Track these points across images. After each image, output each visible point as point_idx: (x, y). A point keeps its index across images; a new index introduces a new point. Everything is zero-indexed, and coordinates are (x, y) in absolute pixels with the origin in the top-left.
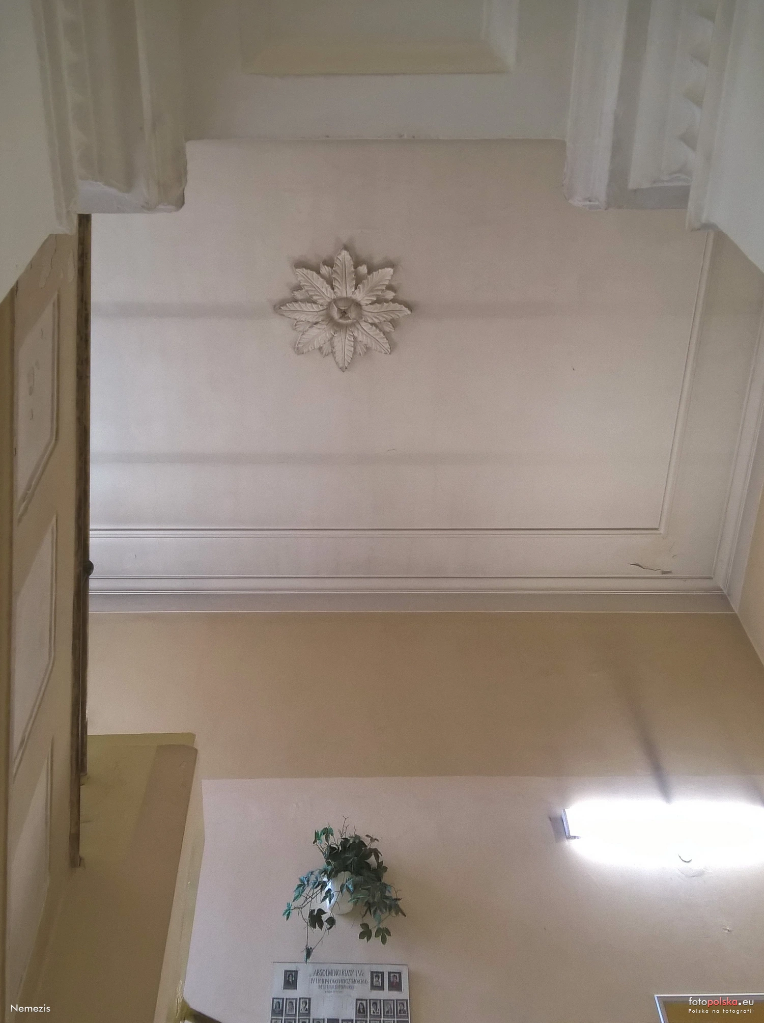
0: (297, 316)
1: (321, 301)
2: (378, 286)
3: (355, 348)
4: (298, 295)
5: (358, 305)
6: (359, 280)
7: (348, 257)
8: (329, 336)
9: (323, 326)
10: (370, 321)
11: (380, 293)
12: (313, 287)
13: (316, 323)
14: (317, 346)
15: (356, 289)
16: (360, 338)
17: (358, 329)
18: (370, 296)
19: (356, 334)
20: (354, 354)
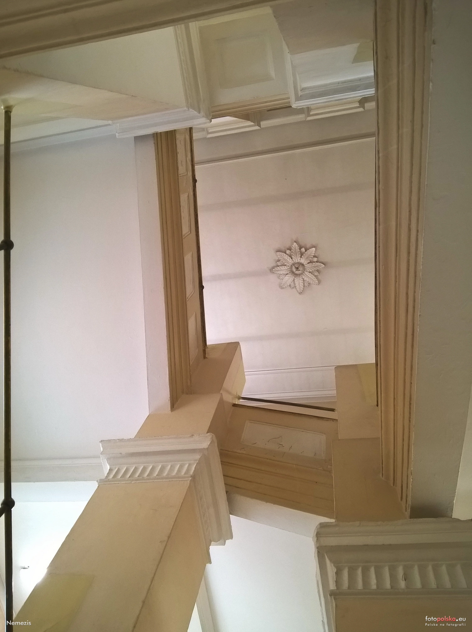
0: (279, 272)
1: (288, 265)
2: (310, 256)
3: (304, 284)
4: (279, 264)
5: (303, 265)
6: (302, 254)
7: (297, 245)
8: (293, 279)
9: (290, 275)
10: (308, 271)
11: (311, 259)
12: (284, 259)
13: (287, 274)
14: (289, 285)
15: (301, 258)
16: (305, 279)
17: (304, 275)
18: (307, 260)
19: (303, 277)
20: (304, 286)
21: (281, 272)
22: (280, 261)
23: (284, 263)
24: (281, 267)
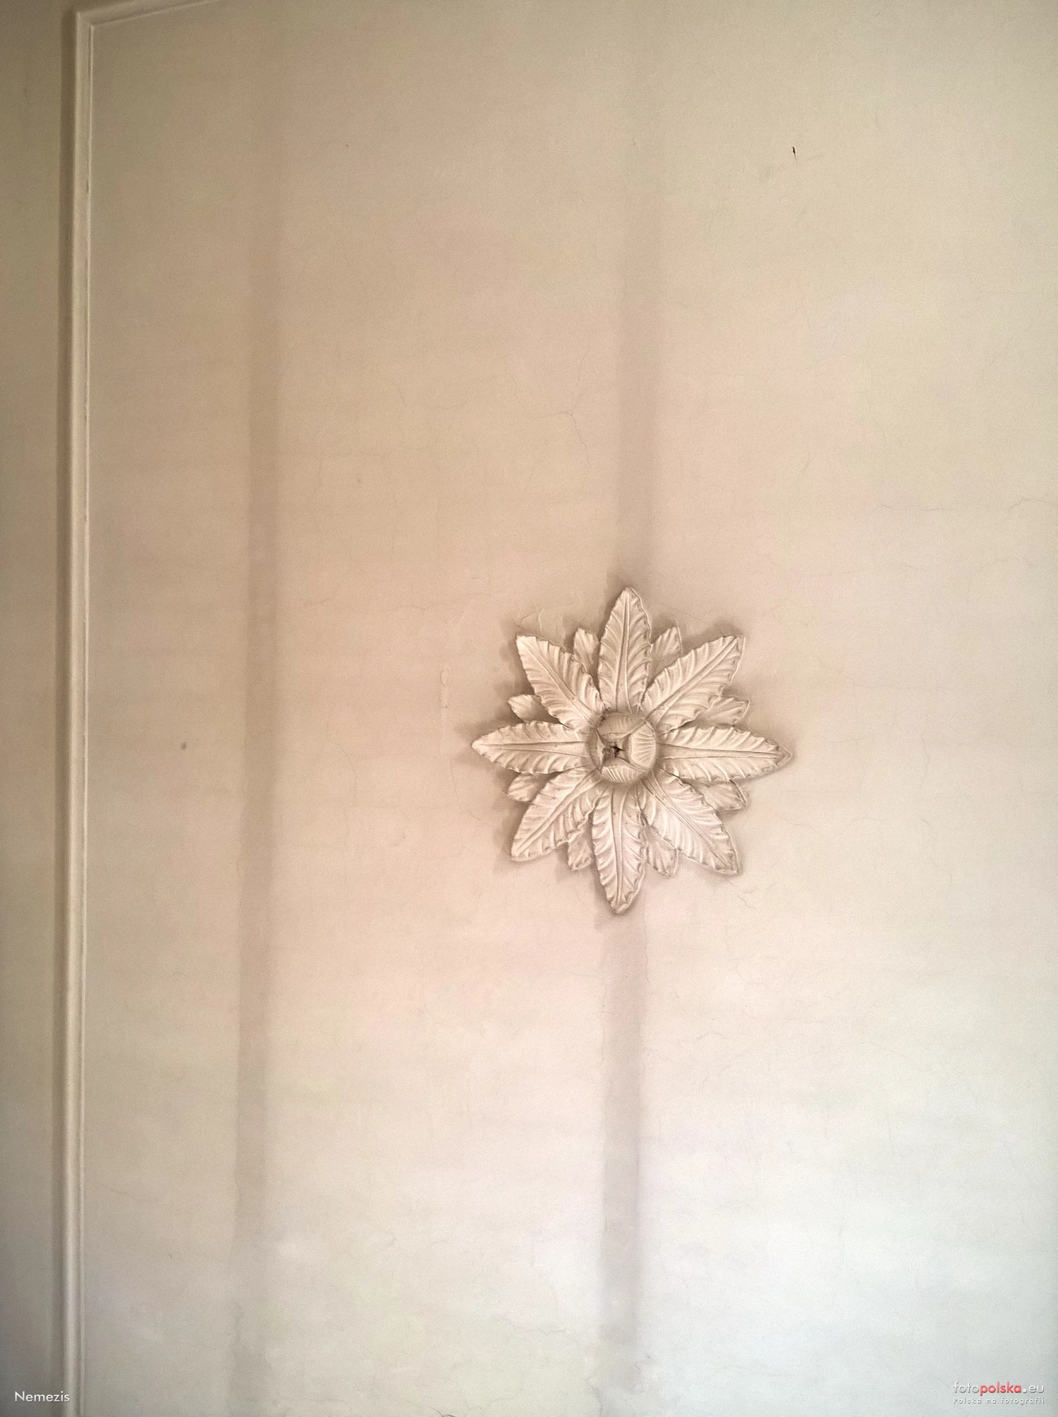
13: (643, 817)
14: (716, 821)
15: (557, 721)
20: (740, 727)
21: (632, 849)
22: (566, 846)
23: (576, 824)
24: (599, 849)
